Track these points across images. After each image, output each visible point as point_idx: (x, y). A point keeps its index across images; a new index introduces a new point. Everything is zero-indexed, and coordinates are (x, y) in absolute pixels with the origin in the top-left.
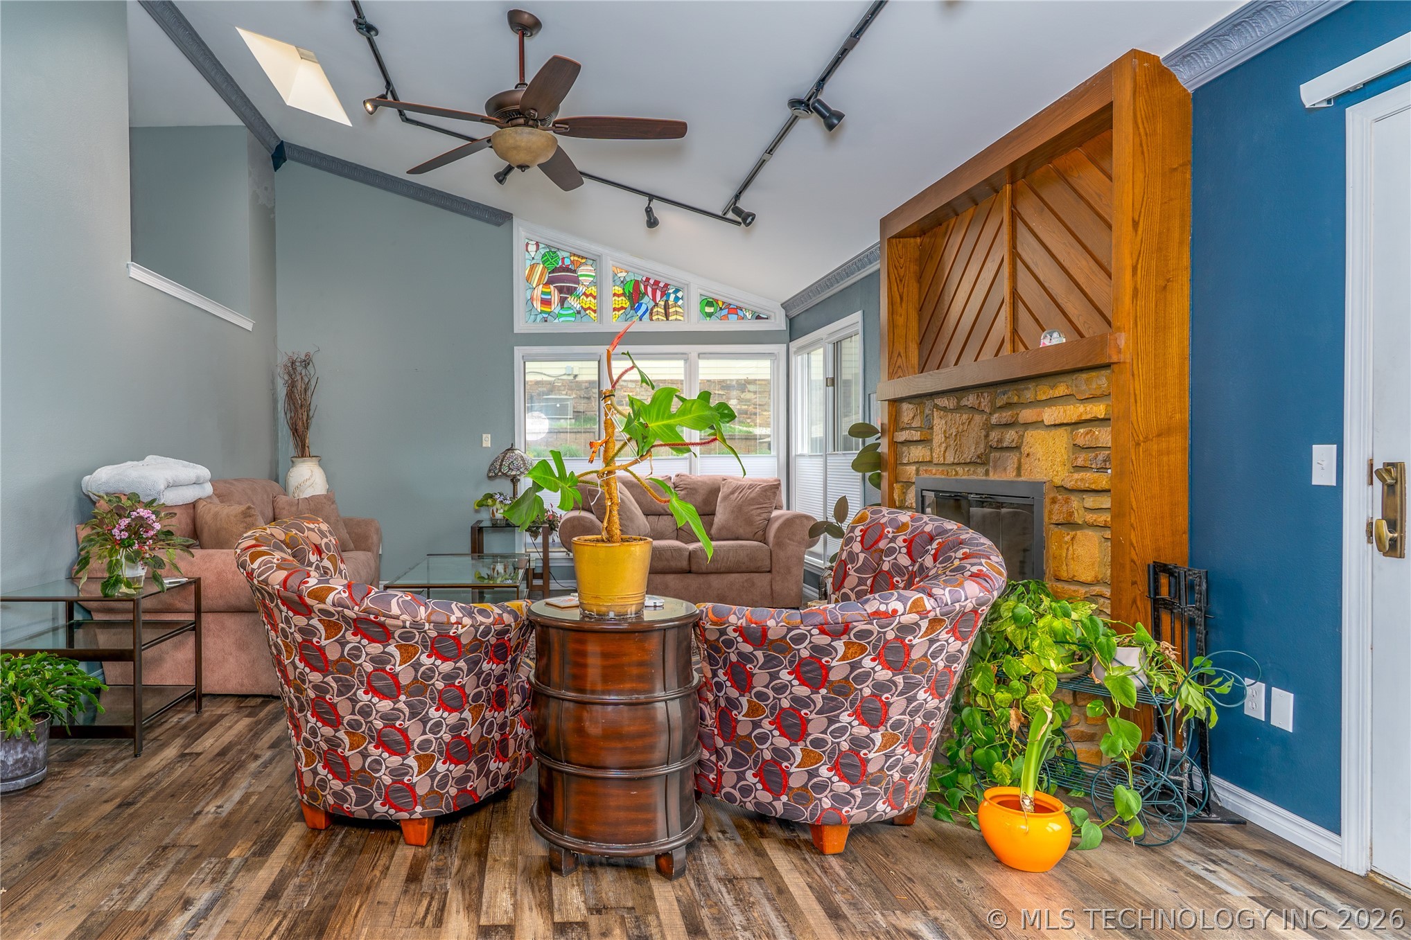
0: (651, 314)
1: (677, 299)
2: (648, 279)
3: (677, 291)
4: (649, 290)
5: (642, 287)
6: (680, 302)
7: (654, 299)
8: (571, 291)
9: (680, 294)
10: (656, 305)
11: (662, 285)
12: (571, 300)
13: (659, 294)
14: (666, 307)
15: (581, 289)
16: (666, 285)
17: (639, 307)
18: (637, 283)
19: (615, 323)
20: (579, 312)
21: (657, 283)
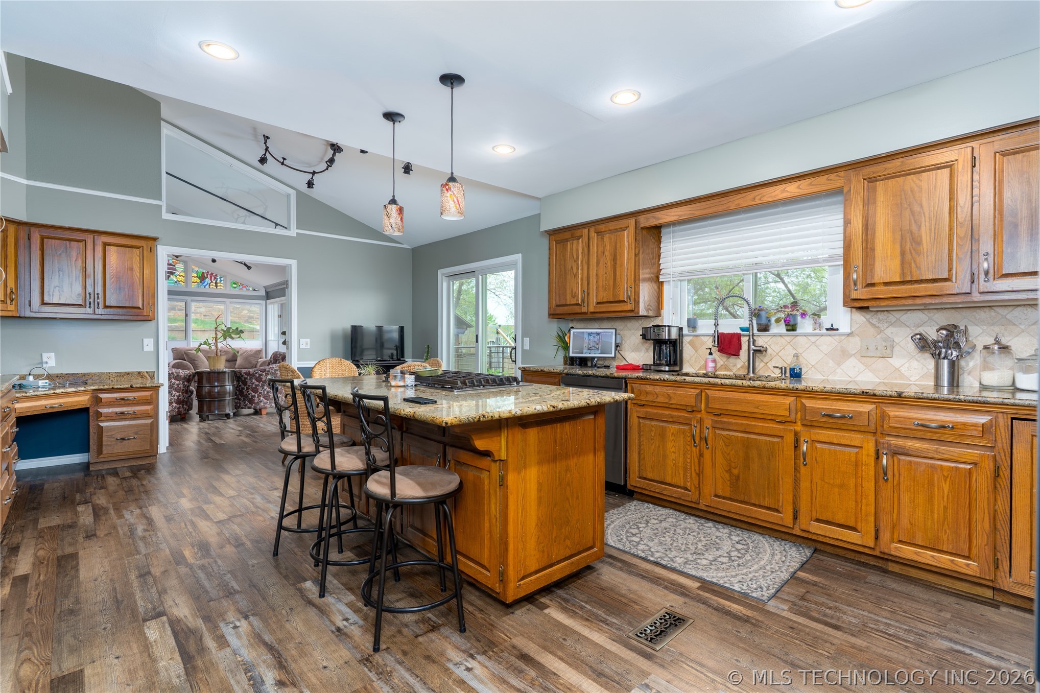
0: (210, 285)
1: (221, 281)
2: (208, 272)
3: (220, 278)
4: (209, 276)
5: (205, 275)
6: (222, 282)
7: (211, 280)
8: (172, 273)
9: (222, 279)
10: (212, 282)
11: (214, 275)
12: (172, 277)
13: (213, 278)
14: (216, 283)
15: (177, 273)
16: (216, 275)
17: (204, 282)
18: (203, 273)
19: (193, 287)
20: (176, 282)
21: (212, 274)
